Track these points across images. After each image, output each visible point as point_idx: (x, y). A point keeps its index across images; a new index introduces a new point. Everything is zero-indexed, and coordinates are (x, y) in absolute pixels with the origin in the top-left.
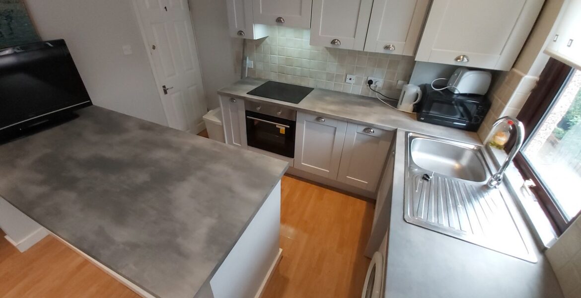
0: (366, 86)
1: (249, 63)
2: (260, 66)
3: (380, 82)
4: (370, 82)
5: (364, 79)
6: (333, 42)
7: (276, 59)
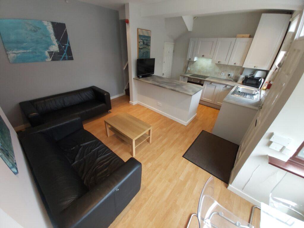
0: (228, 76)
1: (189, 69)
2: (192, 69)
3: (232, 75)
4: (229, 75)
5: (227, 74)
6: (219, 62)
7: (198, 67)
